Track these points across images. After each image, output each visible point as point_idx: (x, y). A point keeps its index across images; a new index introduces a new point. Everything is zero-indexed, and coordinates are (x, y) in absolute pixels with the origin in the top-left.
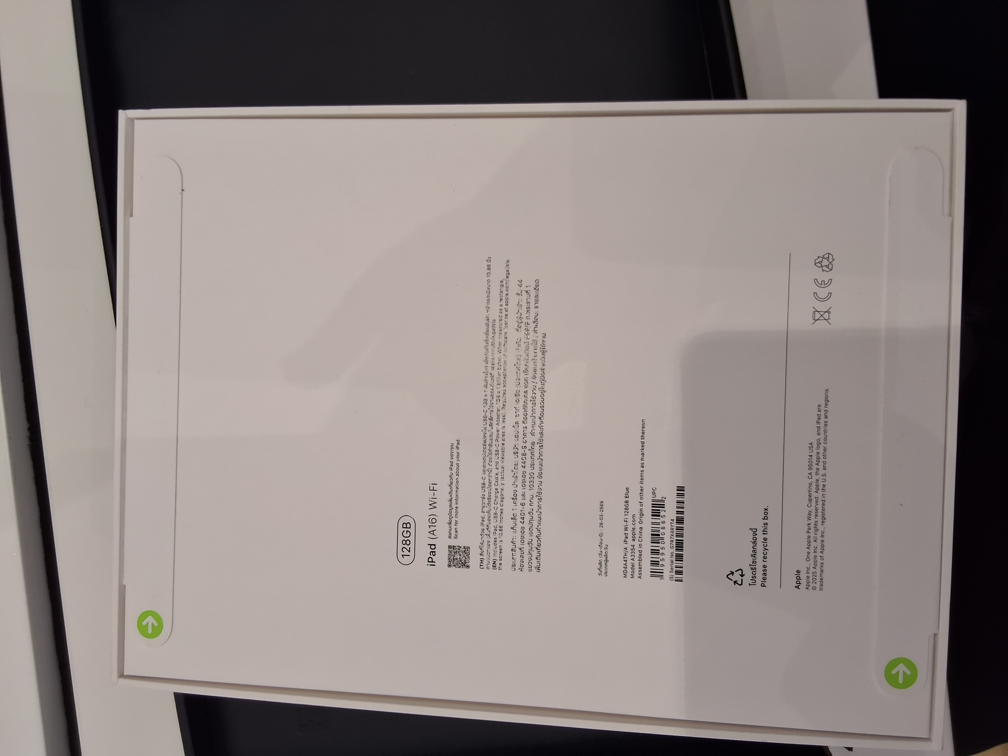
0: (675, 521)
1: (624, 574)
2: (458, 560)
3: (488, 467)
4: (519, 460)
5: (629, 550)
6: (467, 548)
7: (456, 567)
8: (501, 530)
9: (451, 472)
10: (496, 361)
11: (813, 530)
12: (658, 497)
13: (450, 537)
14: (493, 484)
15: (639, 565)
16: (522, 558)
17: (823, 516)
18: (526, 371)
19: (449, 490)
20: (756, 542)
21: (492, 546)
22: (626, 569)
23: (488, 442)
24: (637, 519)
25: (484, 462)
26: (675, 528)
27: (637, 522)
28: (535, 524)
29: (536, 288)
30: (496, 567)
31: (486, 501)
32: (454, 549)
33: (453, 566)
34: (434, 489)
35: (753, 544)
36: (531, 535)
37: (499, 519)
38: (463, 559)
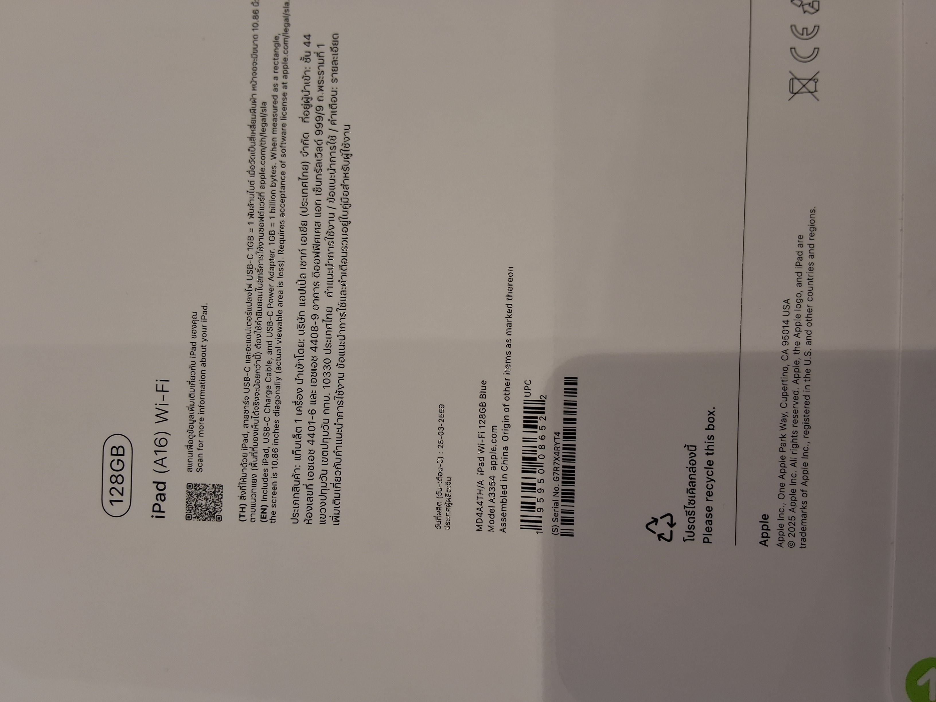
0: (561, 435)
1: (478, 526)
2: (203, 507)
3: (254, 350)
4: (307, 338)
5: (486, 485)
6: (219, 487)
7: (200, 520)
8: (276, 456)
9: (193, 359)
10: (268, 173)
11: (789, 446)
12: (535, 396)
13: (189, 470)
14: (262, 379)
15: (502, 510)
16: (311, 503)
17: (807, 422)
18: (318, 190)
19: (189, 391)
20: (695, 468)
21: (260, 483)
22: (481, 517)
23: (255, 309)
24: (500, 433)
25: (249, 342)
26: (562, 447)
27: (499, 439)
28: (332, 444)
29: (335, 48)
30: (266, 518)
31: (251, 408)
32: (196, 489)
33: (194, 518)
34: (164, 390)
35: (690, 471)
36: (326, 463)
37: (272, 438)
38: (211, 505)
